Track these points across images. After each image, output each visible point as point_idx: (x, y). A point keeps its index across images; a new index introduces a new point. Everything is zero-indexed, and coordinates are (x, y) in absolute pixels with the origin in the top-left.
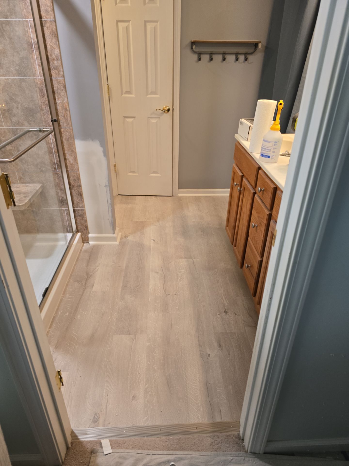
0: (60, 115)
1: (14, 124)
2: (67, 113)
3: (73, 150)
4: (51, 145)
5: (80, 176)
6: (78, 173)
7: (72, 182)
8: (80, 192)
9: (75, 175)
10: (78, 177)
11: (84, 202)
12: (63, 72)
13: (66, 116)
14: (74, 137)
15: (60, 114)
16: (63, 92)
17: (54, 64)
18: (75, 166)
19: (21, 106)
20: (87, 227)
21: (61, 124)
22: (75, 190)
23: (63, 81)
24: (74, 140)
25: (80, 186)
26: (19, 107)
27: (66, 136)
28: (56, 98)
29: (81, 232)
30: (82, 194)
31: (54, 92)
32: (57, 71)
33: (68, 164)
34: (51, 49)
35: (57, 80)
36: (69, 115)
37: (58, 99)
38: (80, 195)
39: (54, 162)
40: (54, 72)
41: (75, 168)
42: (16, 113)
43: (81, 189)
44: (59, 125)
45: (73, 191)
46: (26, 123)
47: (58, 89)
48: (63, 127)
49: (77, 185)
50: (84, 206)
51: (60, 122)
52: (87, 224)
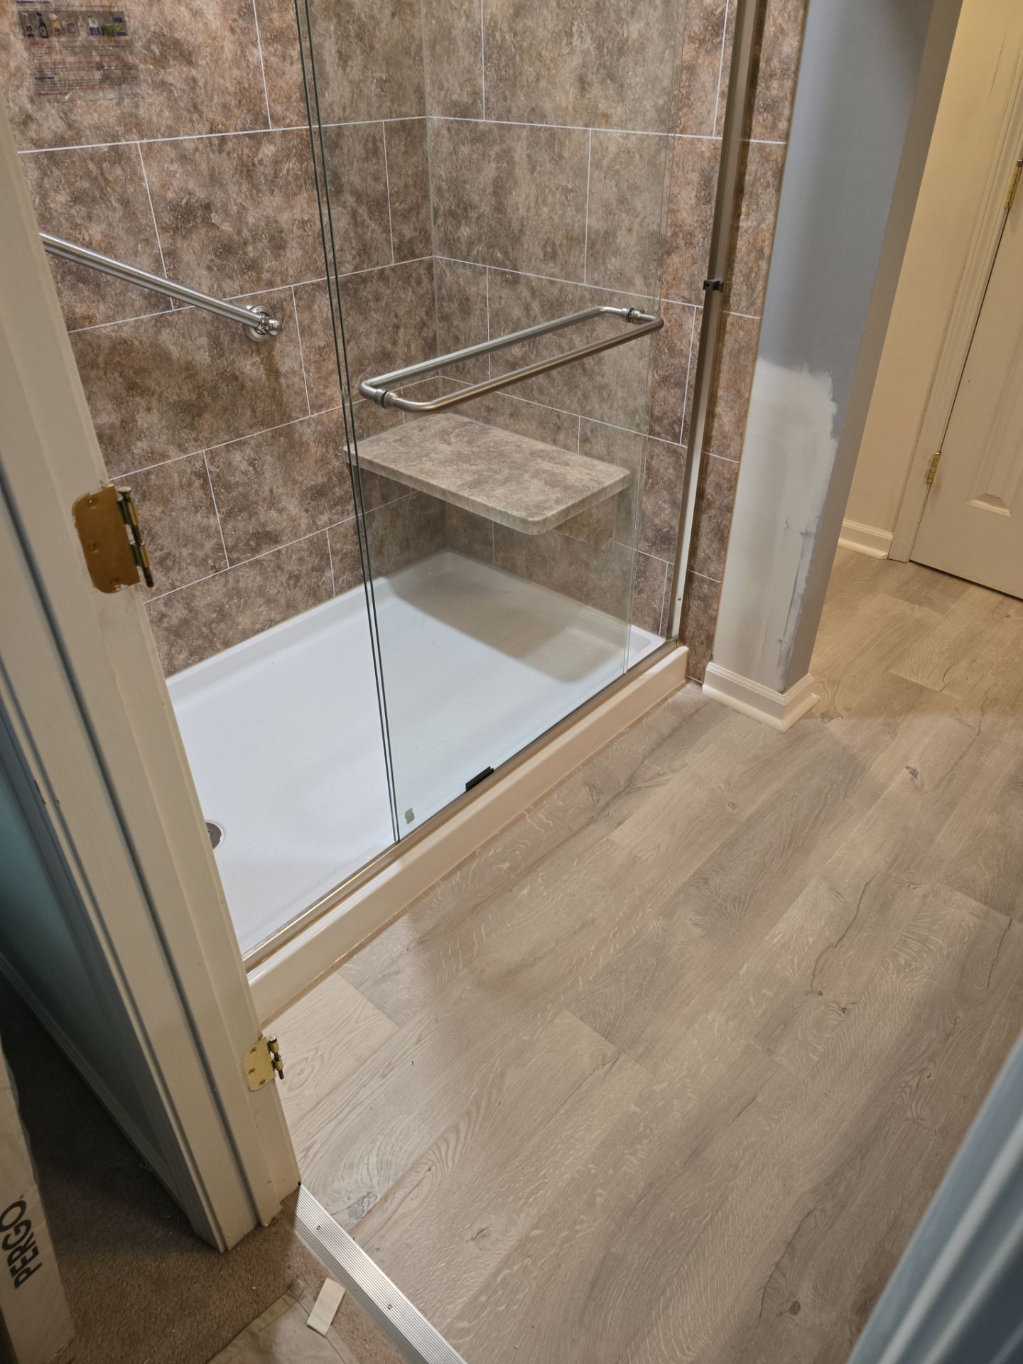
0: (736, 270)
1: (609, 279)
2: (759, 266)
3: (743, 390)
4: (686, 363)
5: (736, 480)
6: (734, 466)
7: (710, 490)
8: (722, 526)
9: (725, 472)
10: (729, 480)
11: (725, 561)
12: (790, 120)
13: (753, 275)
14: (757, 351)
15: (738, 267)
16: (769, 190)
17: (771, 89)
18: (733, 444)
19: (641, 226)
20: (710, 640)
21: (733, 299)
22: (710, 517)
23: (780, 153)
24: (754, 360)
25: (729, 509)
26: (636, 227)
27: (736, 341)
28: (744, 209)
29: (690, 646)
30: (728, 537)
31: (739, 191)
32: (769, 118)
33: (714, 433)
34: (775, 35)
35: (762, 148)
36: (764, 272)
37: (748, 214)
38: (722, 537)
39: (679, 415)
40: (760, 118)
41: (732, 451)
42: (623, 245)
43: (730, 521)
44: (726, 302)
45: (704, 517)
46: (639, 281)
47: (756, 180)
48: (736, 311)
49: (721, 504)
50: (720, 575)
51: (733, 291)
52: (714, 630)
